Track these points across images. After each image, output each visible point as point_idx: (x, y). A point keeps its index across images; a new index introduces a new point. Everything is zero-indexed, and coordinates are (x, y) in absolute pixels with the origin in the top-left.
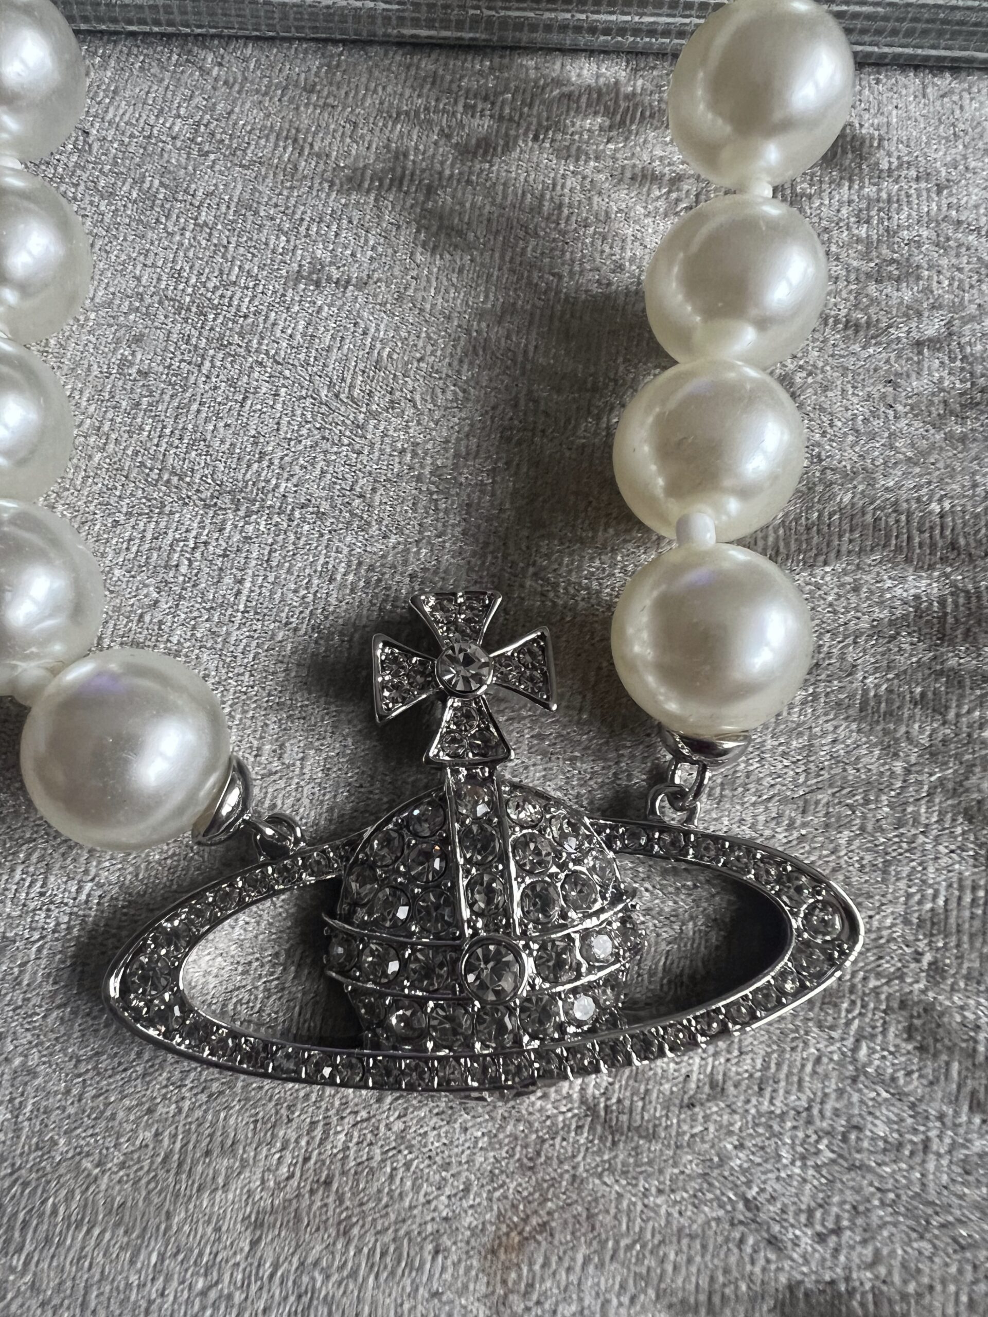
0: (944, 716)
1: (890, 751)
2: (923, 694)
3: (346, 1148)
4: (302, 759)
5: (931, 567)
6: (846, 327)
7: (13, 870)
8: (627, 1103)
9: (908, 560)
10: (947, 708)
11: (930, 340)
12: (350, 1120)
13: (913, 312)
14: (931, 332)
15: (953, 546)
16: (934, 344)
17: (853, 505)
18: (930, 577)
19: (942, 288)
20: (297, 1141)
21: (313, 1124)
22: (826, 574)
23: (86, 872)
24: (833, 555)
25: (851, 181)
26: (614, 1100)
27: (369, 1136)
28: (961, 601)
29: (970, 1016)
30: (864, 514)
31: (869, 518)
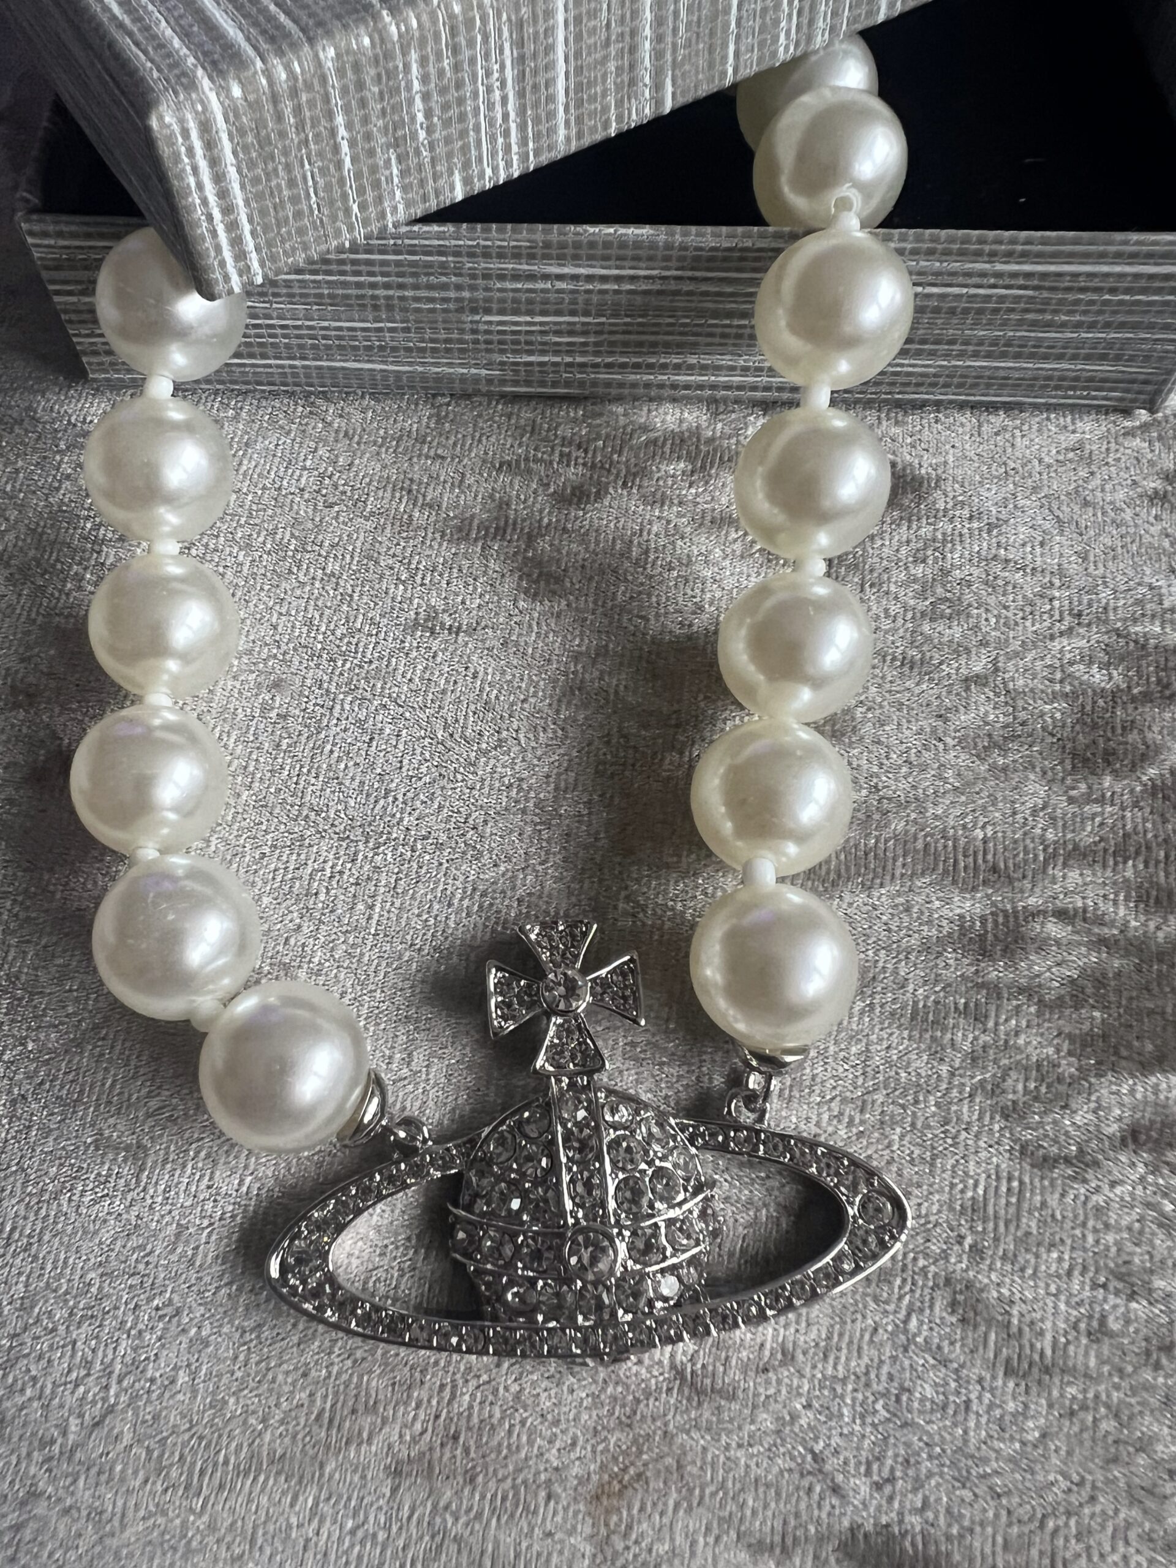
0: (984, 1024)
1: (937, 1054)
2: (966, 1004)
3: (470, 1407)
4: (427, 1066)
5: (974, 889)
6: (903, 664)
7: (184, 1166)
8: (710, 1368)
9: (954, 882)
10: (986, 1017)
11: (977, 676)
12: (473, 1383)
13: (961, 650)
14: (978, 668)
15: (994, 869)
16: (980, 680)
17: (907, 832)
18: (973, 898)
19: (989, 627)
20: (429, 1401)
21: (442, 1386)
22: (883, 896)
23: (246, 1167)
24: (888, 878)
25: (910, 521)
26: (699, 1366)
27: (490, 1398)
28: (1001, 920)
29: (1005, 1291)
30: (916, 839)
31: (920, 845)
